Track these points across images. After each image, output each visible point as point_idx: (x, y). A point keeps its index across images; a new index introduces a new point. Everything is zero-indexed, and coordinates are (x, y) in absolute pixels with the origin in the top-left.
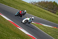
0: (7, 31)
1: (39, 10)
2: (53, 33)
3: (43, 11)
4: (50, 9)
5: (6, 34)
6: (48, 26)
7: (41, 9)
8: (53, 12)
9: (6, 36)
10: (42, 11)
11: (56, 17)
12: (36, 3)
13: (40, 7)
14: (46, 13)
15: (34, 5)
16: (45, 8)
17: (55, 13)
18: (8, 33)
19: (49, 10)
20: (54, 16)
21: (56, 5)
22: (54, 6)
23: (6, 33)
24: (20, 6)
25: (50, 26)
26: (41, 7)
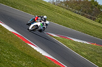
0: (9, 50)
1: (66, 14)
2: (91, 54)
3: (74, 16)
4: (86, 12)
5: (8, 56)
6: (82, 42)
7: (70, 12)
8: (91, 18)
9: (7, 58)
10: (70, 16)
11: (95, 26)
12: (61, 2)
13: (67, 9)
14: (78, 18)
15: (57, 5)
16: (77, 11)
17: (94, 19)
18: (11, 53)
19: (83, 15)
20: (93, 25)
21: (96, 6)
22: (92, 7)
23: (7, 54)
24: (33, 8)
25: (85, 42)
26: (69, 10)
